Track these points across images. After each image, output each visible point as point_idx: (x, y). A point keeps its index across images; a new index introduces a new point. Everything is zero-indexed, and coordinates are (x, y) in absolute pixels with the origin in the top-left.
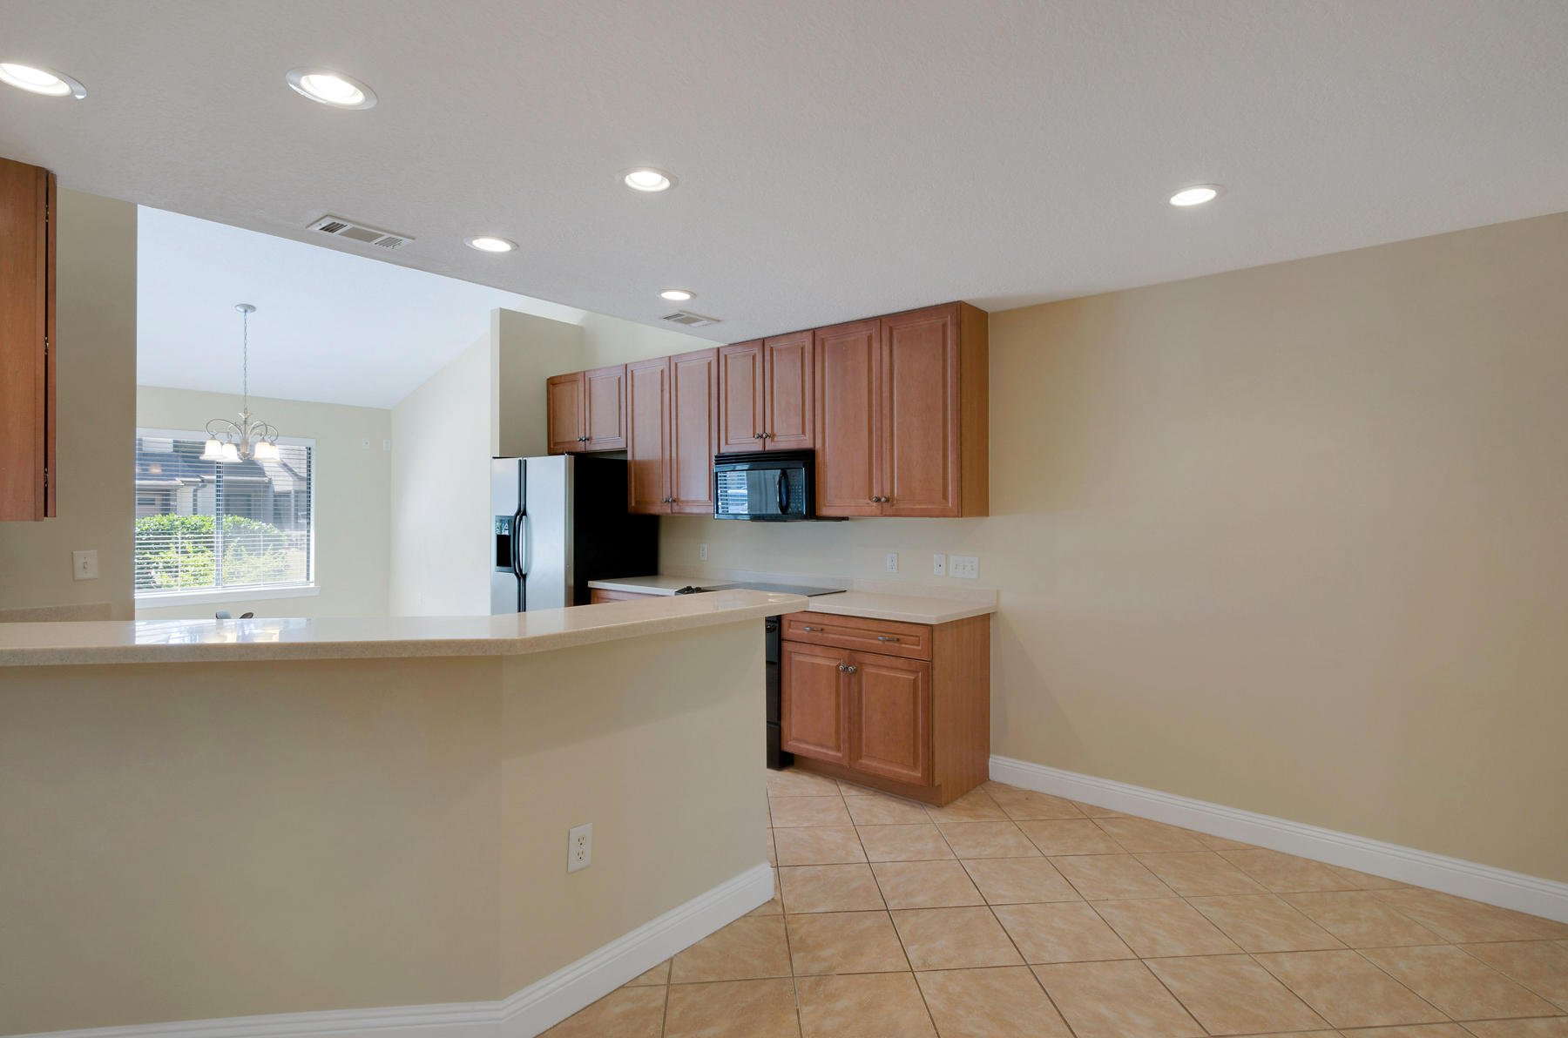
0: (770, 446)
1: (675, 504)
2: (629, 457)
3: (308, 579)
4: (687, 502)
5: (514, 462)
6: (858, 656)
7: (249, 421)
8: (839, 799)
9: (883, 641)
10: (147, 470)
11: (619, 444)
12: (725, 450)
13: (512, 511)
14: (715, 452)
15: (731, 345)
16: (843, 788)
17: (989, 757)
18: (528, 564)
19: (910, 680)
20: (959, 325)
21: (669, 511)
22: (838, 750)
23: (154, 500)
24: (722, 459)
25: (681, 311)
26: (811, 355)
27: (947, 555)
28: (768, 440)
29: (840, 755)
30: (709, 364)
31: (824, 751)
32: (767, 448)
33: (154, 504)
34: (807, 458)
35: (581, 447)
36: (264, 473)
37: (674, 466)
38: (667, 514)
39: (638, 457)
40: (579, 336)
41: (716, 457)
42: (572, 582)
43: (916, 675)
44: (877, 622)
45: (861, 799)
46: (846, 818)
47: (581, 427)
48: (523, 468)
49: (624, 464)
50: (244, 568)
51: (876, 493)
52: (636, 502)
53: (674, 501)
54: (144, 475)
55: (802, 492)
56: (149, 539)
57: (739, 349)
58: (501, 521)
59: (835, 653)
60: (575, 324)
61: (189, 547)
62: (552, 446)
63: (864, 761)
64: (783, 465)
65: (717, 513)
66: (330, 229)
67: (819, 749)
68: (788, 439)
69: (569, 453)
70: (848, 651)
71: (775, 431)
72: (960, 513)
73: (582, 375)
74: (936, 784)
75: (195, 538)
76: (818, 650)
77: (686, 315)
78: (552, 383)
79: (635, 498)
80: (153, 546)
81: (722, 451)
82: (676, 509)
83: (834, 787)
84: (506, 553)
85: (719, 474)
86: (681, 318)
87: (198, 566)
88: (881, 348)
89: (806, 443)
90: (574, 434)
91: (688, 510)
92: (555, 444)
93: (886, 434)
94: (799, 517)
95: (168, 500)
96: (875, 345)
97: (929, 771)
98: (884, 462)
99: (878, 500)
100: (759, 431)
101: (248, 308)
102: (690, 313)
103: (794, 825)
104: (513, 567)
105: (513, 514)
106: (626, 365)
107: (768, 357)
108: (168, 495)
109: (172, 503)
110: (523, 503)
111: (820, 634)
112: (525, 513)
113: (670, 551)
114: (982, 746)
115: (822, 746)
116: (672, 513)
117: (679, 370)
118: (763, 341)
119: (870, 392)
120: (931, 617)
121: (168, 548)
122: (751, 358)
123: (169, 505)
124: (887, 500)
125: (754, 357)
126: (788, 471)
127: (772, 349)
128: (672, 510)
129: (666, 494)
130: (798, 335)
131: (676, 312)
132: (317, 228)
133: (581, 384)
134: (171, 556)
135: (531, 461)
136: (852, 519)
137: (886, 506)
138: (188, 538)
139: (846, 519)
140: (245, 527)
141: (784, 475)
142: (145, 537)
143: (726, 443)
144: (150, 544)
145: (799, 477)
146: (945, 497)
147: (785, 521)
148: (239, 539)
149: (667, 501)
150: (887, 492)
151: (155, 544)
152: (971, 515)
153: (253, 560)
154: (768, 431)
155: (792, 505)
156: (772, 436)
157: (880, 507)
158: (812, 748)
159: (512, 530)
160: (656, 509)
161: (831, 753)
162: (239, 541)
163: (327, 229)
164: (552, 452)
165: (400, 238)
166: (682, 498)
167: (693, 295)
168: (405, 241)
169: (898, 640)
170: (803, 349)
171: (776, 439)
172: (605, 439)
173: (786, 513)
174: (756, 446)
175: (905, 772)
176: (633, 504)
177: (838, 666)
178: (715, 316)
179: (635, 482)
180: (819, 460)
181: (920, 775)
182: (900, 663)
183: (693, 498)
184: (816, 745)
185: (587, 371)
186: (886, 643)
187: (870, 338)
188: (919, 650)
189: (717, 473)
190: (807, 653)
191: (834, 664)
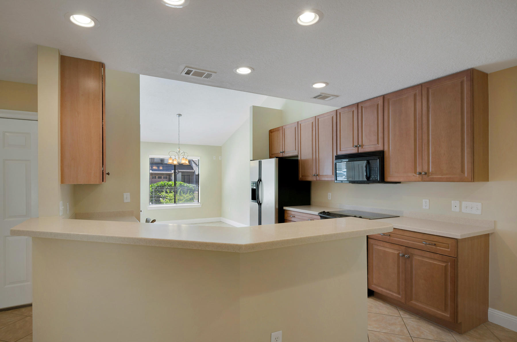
0: (361, 150)
1: (318, 177)
2: (299, 158)
3: (198, 201)
4: (323, 175)
5: (258, 161)
6: (410, 250)
7: (180, 151)
8: (400, 319)
9: (426, 244)
10: (159, 168)
11: (294, 153)
12: (339, 153)
13: (257, 180)
14: (335, 154)
15: (342, 108)
16: (401, 313)
17: (488, 309)
18: (262, 199)
19: (442, 266)
20: (472, 80)
21: (315, 179)
22: (399, 294)
23: (161, 177)
24: (339, 157)
25: (321, 93)
26: (382, 107)
27: (460, 201)
28: (360, 148)
29: (400, 296)
30: (333, 117)
31: (391, 293)
32: (359, 152)
33: (161, 178)
34: (380, 155)
35: (281, 155)
36: (193, 168)
37: (317, 161)
38: (314, 180)
39: (302, 158)
40: (280, 113)
41: (336, 156)
42: (277, 207)
43: (446, 264)
44: (421, 234)
45: (413, 321)
46: (405, 331)
47: (281, 148)
48: (260, 164)
49: (297, 161)
50: (182, 198)
51: (418, 170)
52: (302, 176)
53: (317, 175)
54: (158, 169)
55: (378, 171)
56: (159, 189)
57: (346, 109)
58: (253, 183)
59: (397, 247)
60: (279, 109)
61: (168, 191)
62: (271, 155)
63: (414, 302)
64: (368, 158)
65: (336, 180)
66: (188, 73)
67: (388, 292)
68: (369, 147)
69: (276, 157)
70: (405, 247)
71: (364, 143)
72: (473, 179)
73: (281, 128)
74: (459, 322)
75: (170, 188)
76: (387, 245)
77: (324, 95)
78: (271, 132)
79: (302, 174)
80: (160, 191)
81: (338, 154)
82: (318, 178)
83: (396, 311)
84: (255, 195)
85: (337, 163)
86: (321, 97)
87: (170, 197)
88: (422, 99)
89: (380, 148)
90: (278, 150)
91: (323, 179)
92: (272, 154)
93: (425, 141)
94: (375, 182)
95: (170, 177)
96: (418, 98)
97: (455, 313)
98: (424, 155)
99: (420, 173)
100: (356, 144)
101: (180, 115)
102: (325, 94)
103: (378, 330)
104: (257, 201)
105: (257, 181)
106: (298, 122)
107: (360, 111)
108: (170, 175)
109: (171, 178)
110: (260, 177)
111: (388, 237)
112: (261, 181)
113: (316, 195)
114: (485, 303)
115: (390, 291)
116: (316, 180)
117: (319, 121)
118: (358, 104)
119: (415, 121)
120: (457, 234)
121: (163, 191)
122: (352, 112)
123: (170, 178)
124: (426, 174)
125: (353, 112)
126: (370, 161)
127: (362, 107)
128: (316, 179)
129: (314, 173)
130: (375, 99)
131: (319, 94)
132: (183, 74)
133: (281, 131)
134: (164, 194)
135: (263, 161)
136: (404, 183)
137: (425, 177)
138: (168, 189)
139: (399, 183)
140: (183, 185)
141: (368, 163)
142: (158, 188)
143: (340, 150)
144: (160, 190)
145: (376, 164)
146: (463, 171)
147: (368, 184)
148: (181, 189)
149: (314, 175)
150: (425, 169)
151: (161, 190)
152: (479, 180)
153: (184, 195)
154: (360, 143)
155: (373, 176)
156: (362, 146)
157: (421, 177)
158: (384, 290)
159: (256, 187)
160: (310, 179)
161: (394, 294)
162: (181, 190)
163: (187, 73)
164: (271, 157)
165: (211, 73)
166: (321, 174)
167: (327, 84)
168: (213, 74)
169: (435, 245)
170: (378, 105)
171: (364, 147)
172: (290, 152)
173: (369, 180)
174: (354, 151)
175: (439, 312)
176: (301, 177)
177: (399, 254)
178: (336, 94)
179: (302, 168)
180: (386, 155)
181: (449, 316)
182: (436, 256)
183: (325, 174)
184: (386, 289)
185: (284, 126)
186: (427, 245)
187: (415, 95)
188: (449, 251)
189: (336, 163)
190: (382, 245)
191: (396, 252)
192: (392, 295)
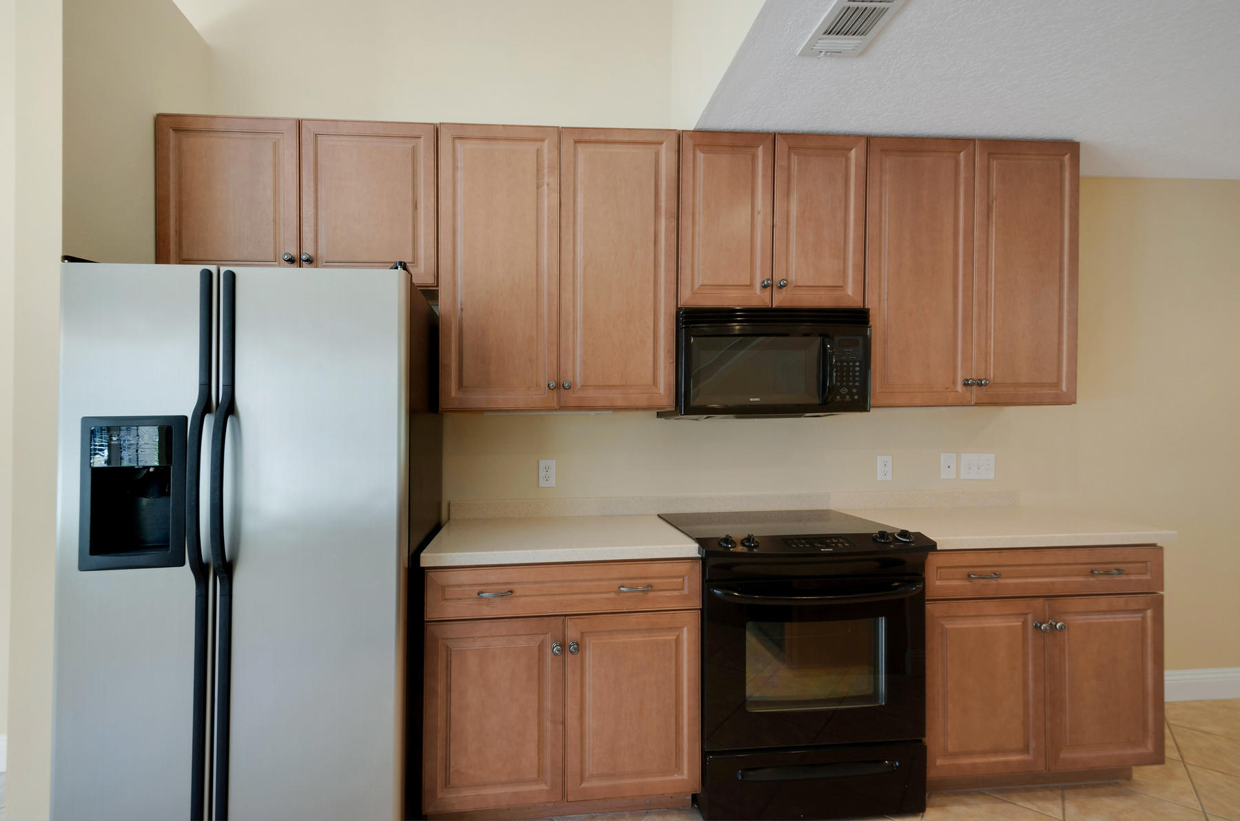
0: (783, 300)
1: (567, 393)
4: (597, 387)
6: (1058, 604)
12: (688, 300)
14: (667, 304)
19: (1136, 622)
22: (1026, 750)
26: (862, 173)
27: (957, 454)
29: (1029, 757)
32: (778, 304)
34: (855, 323)
39: (471, 305)
43: (1141, 615)
44: (1087, 550)
47: (288, 234)
52: (464, 389)
53: (565, 386)
55: (860, 372)
57: (724, 141)
59: (1021, 605)
63: (1065, 755)
67: (993, 759)
68: (813, 291)
70: (1042, 599)
76: (989, 607)
79: (462, 381)
81: (683, 303)
82: (569, 399)
88: (974, 180)
89: (850, 296)
91: (602, 401)
93: (979, 296)
98: (975, 332)
100: (763, 275)
111: (993, 581)
112: (229, 408)
115: (1001, 753)
117: (580, 156)
118: (774, 137)
119: (957, 236)
122: (749, 157)
125: (754, 158)
127: (790, 151)
128: (559, 401)
130: (841, 138)
133: (290, 142)
137: (976, 391)
143: (692, 291)
145: (857, 348)
146: (1059, 380)
154: (780, 276)
155: (843, 390)
156: (788, 285)
161: (1014, 758)
166: (585, 381)
170: (847, 160)
173: (827, 402)
176: (455, 393)
180: (874, 324)
181: (1151, 750)
182: (1121, 602)
188: (1148, 581)
190: (972, 614)
191: (1017, 623)
192: (1006, 763)
